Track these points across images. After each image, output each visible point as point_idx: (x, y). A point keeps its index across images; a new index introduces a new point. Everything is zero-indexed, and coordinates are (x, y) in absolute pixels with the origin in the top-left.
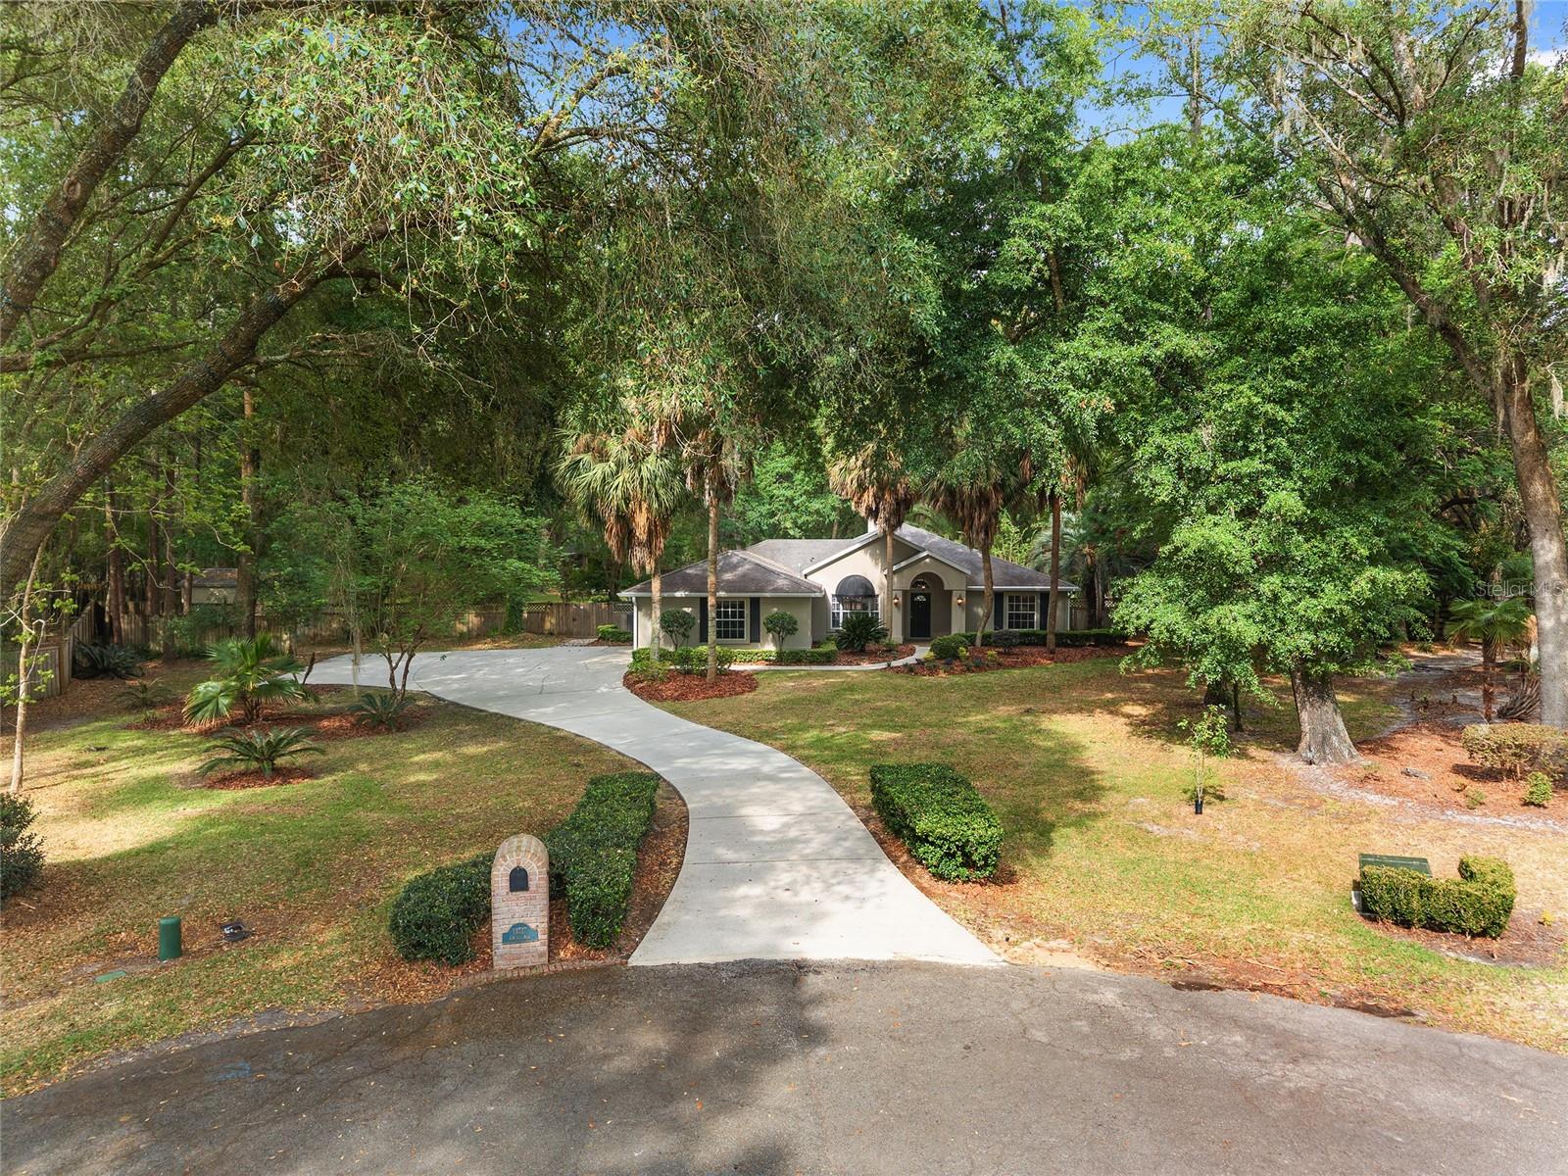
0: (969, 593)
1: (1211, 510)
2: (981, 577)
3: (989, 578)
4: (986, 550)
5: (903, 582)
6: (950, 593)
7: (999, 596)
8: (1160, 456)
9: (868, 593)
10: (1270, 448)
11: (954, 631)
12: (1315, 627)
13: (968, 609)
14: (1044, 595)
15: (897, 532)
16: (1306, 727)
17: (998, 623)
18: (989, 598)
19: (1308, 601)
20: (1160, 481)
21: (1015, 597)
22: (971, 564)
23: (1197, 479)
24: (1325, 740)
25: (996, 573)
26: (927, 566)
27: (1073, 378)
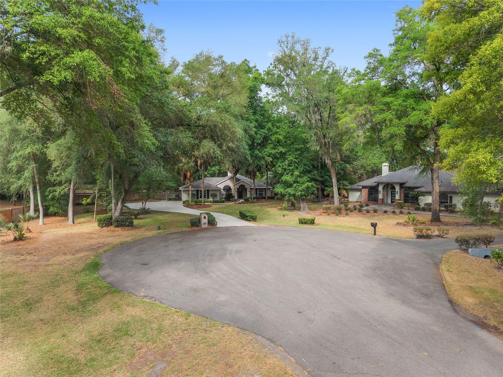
0: (251, 189)
1: (287, 174)
2: (253, 185)
3: (254, 185)
4: (254, 180)
5: (237, 186)
6: (247, 188)
7: (256, 189)
8: (279, 166)
9: (230, 189)
10: (295, 165)
11: (248, 196)
12: (301, 191)
13: (250, 192)
14: (265, 189)
15: (236, 176)
16: (302, 207)
17: (256, 195)
18: (254, 190)
19: (300, 187)
20: (280, 170)
21: (260, 189)
22: (251, 183)
23: (285, 170)
24: (304, 208)
25: (256, 185)
26: (242, 183)
27: (267, 155)
